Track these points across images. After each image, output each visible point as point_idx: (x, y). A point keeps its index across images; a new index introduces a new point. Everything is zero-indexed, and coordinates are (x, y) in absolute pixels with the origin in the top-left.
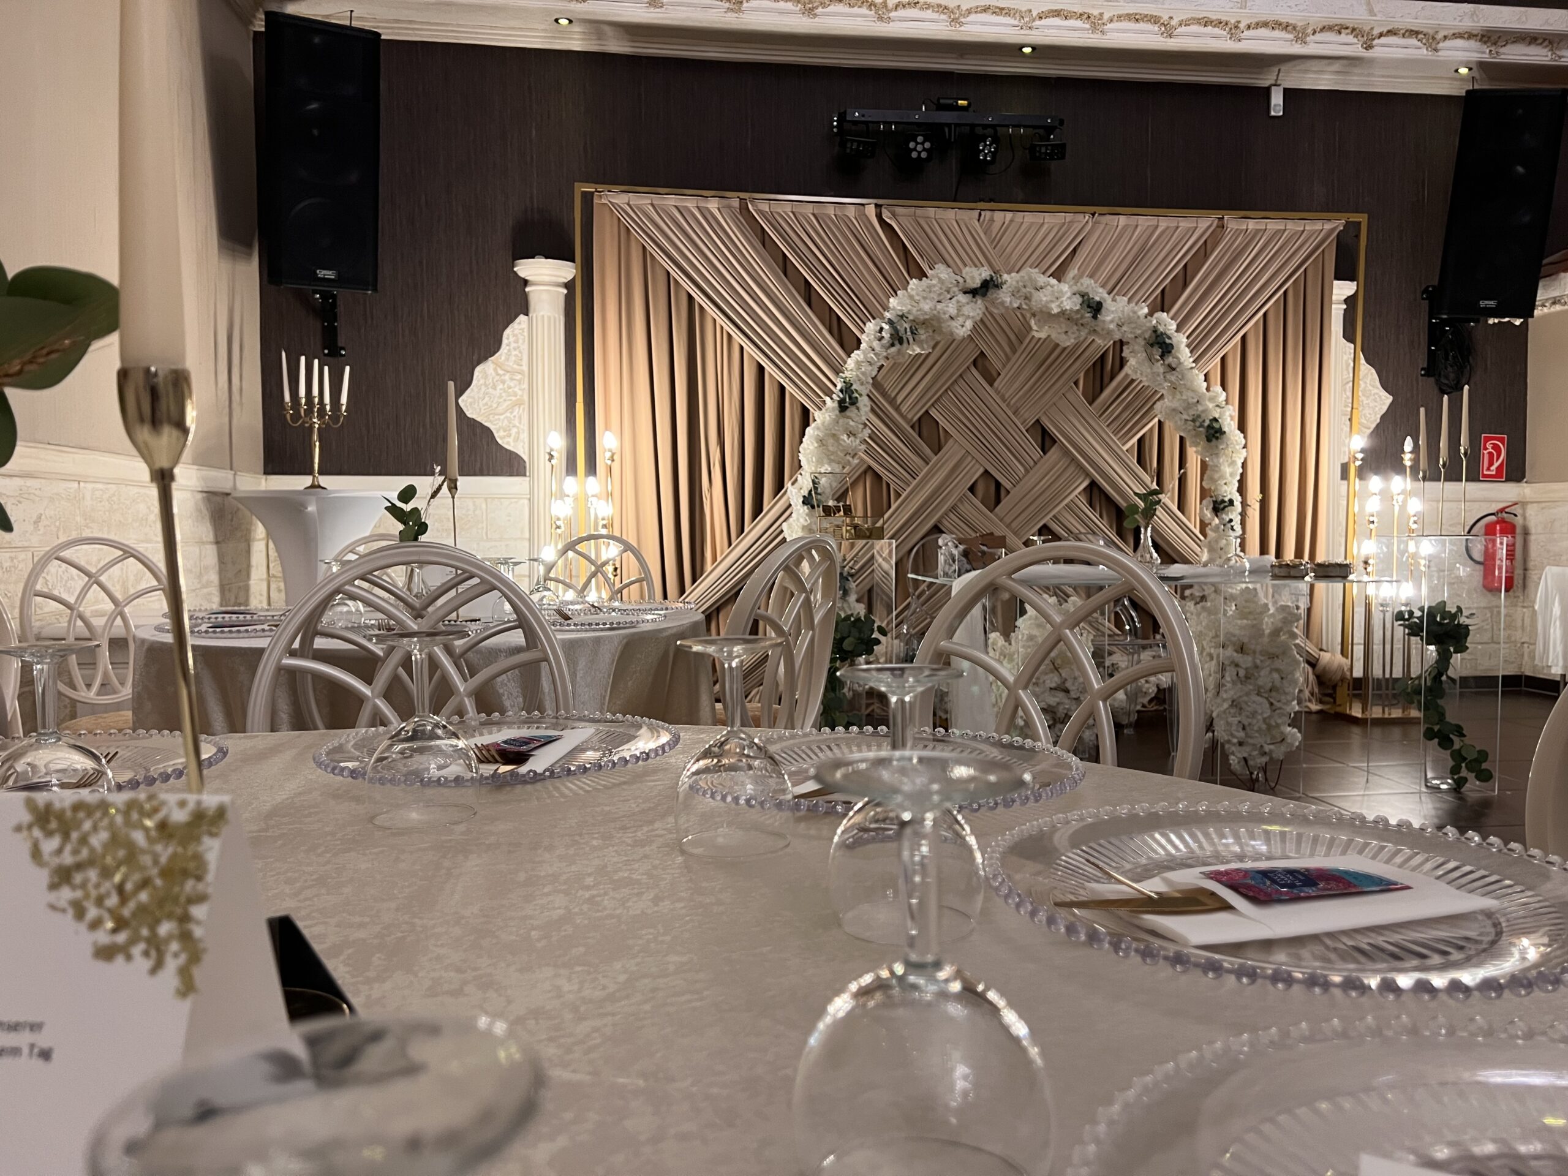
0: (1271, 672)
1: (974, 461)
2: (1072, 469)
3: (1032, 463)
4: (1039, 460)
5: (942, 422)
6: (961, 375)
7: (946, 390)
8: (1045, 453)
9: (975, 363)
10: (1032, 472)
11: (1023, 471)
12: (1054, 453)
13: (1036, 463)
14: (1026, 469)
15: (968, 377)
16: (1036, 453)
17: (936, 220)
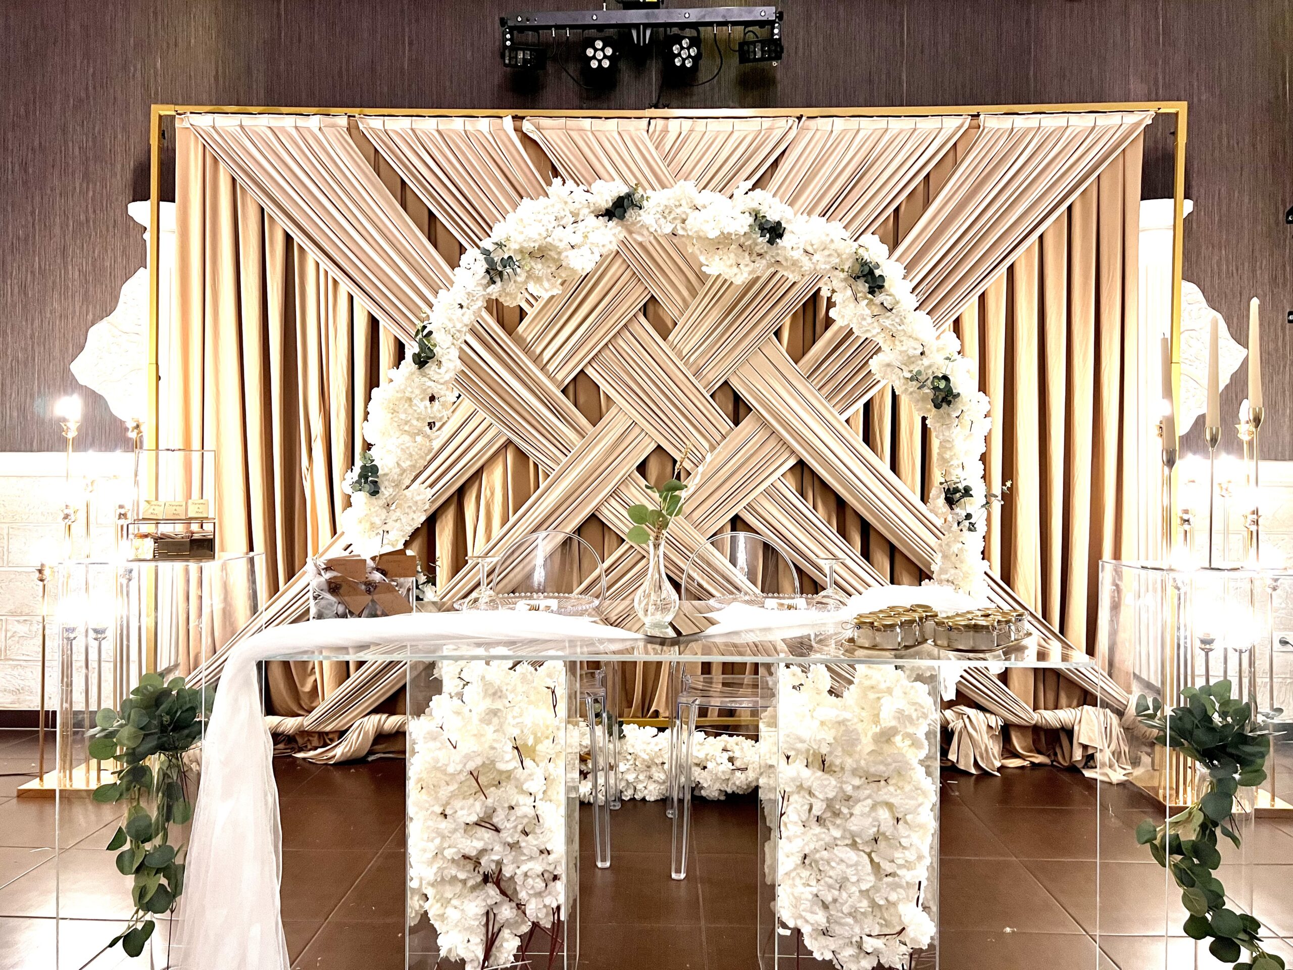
0: (874, 807)
1: (643, 434)
2: (772, 443)
3: (719, 438)
4: (728, 433)
5: (604, 386)
6: (625, 325)
7: (606, 344)
8: (736, 424)
9: (645, 310)
10: (719, 449)
11: (707, 445)
12: (748, 424)
13: (724, 437)
14: (711, 445)
15: (635, 327)
16: (725, 424)
17: (592, 132)
